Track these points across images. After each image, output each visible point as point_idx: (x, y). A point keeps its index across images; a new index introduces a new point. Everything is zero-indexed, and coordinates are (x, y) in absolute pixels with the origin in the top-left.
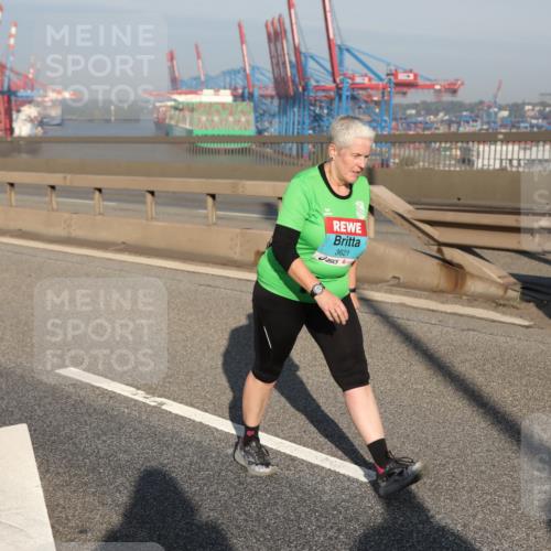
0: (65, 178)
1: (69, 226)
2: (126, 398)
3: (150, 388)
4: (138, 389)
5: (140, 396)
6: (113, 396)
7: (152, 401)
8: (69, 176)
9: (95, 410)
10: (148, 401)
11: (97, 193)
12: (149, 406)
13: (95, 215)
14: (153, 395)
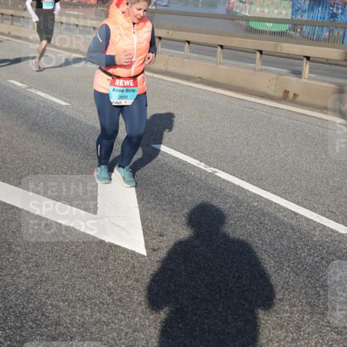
0: (168, 33)
1: (167, 63)
2: (194, 165)
3: (209, 162)
4: (201, 161)
5: (202, 166)
6: (185, 163)
7: (209, 170)
8: (171, 32)
9: (174, 170)
10: (206, 169)
11: (187, 44)
12: (207, 172)
13: (184, 58)
14: (210, 166)
